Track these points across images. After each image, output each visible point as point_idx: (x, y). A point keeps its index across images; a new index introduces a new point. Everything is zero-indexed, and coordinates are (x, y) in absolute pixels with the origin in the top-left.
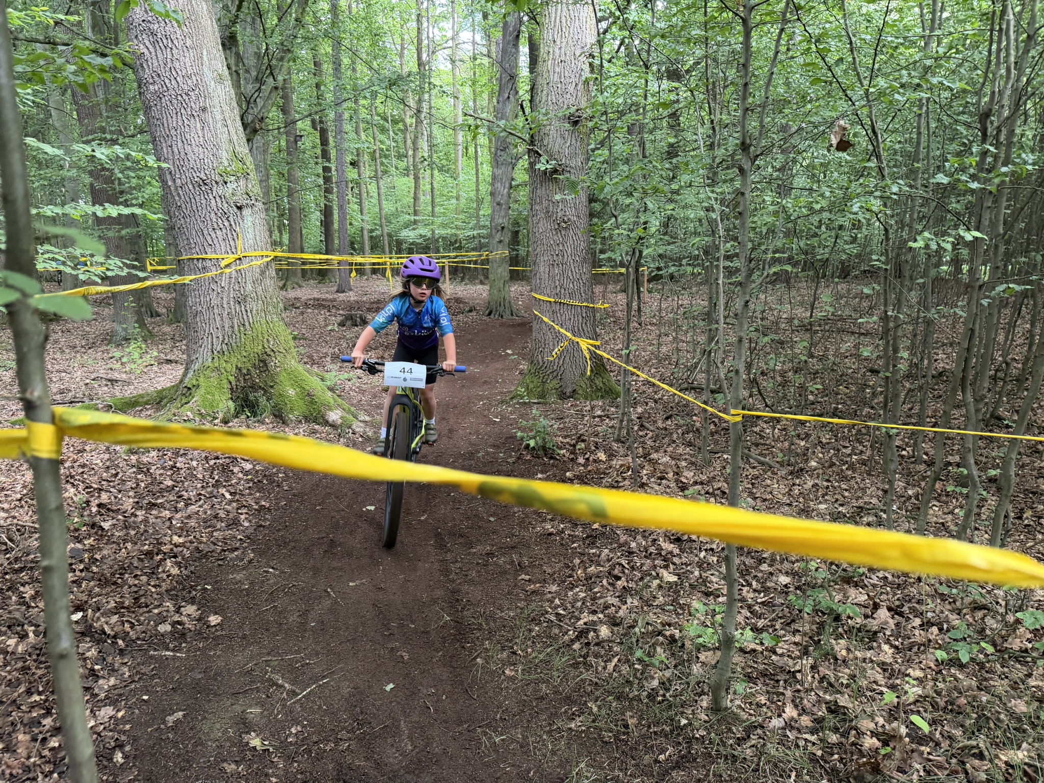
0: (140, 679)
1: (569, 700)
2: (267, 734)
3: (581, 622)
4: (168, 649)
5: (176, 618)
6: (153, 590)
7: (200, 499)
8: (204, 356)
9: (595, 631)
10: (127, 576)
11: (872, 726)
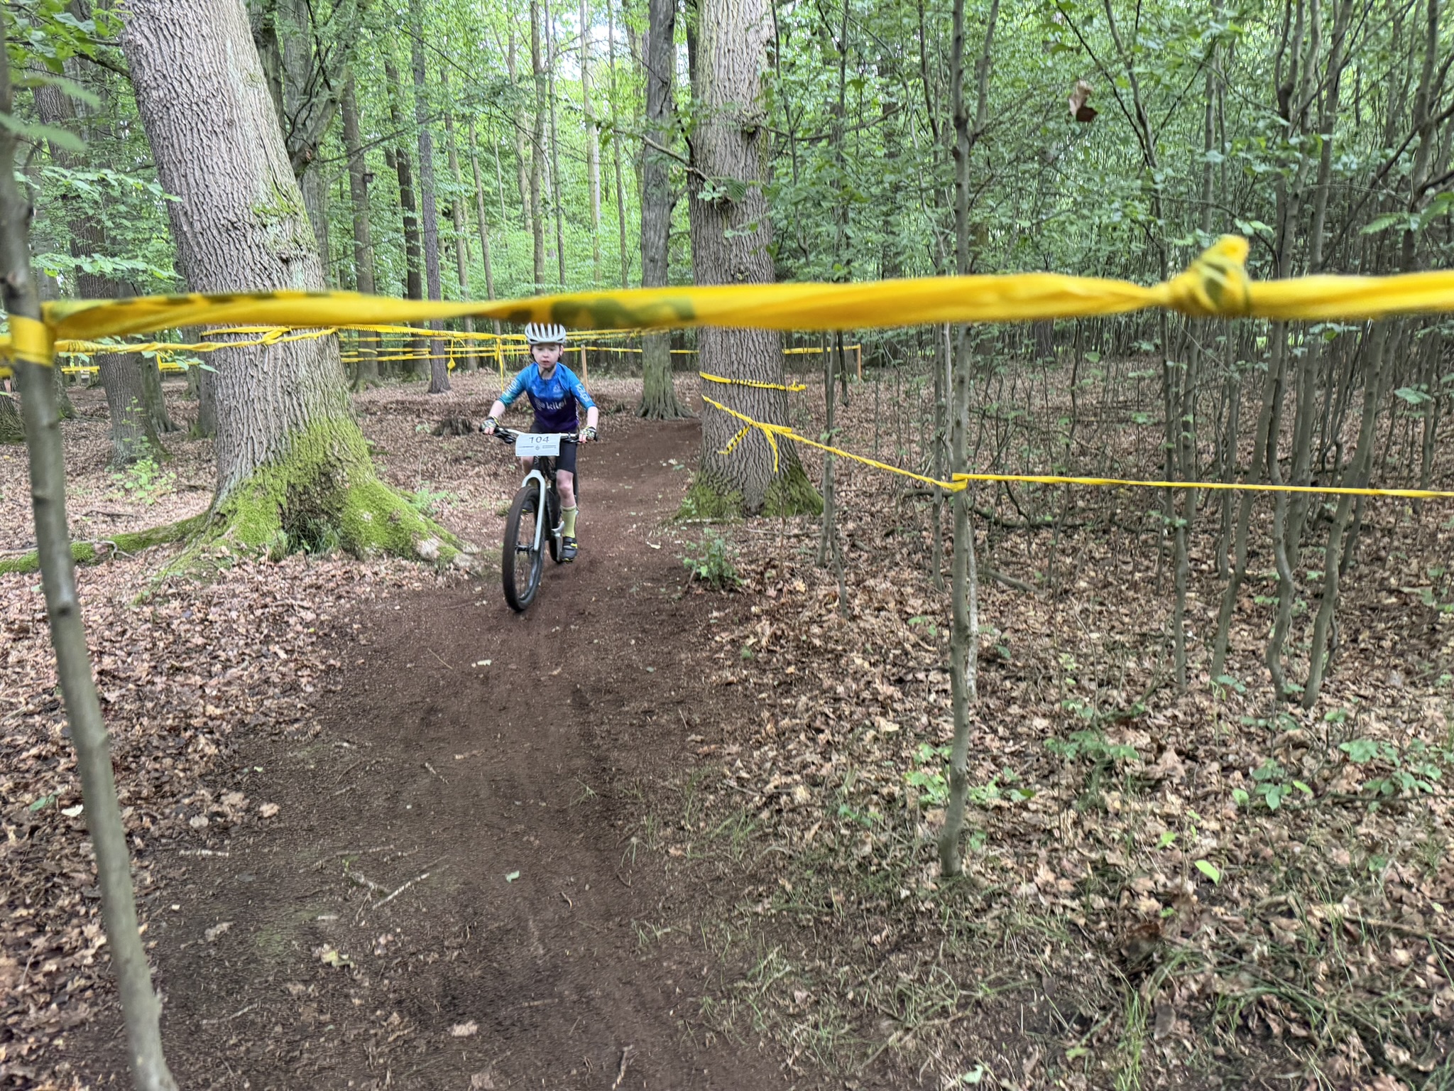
0: (166, 885)
1: (754, 878)
2: (346, 946)
3: (771, 786)
4: (205, 847)
5: (215, 808)
6: (182, 775)
7: (243, 660)
8: (241, 470)
9: (788, 794)
10: (143, 759)
11: (1150, 884)
